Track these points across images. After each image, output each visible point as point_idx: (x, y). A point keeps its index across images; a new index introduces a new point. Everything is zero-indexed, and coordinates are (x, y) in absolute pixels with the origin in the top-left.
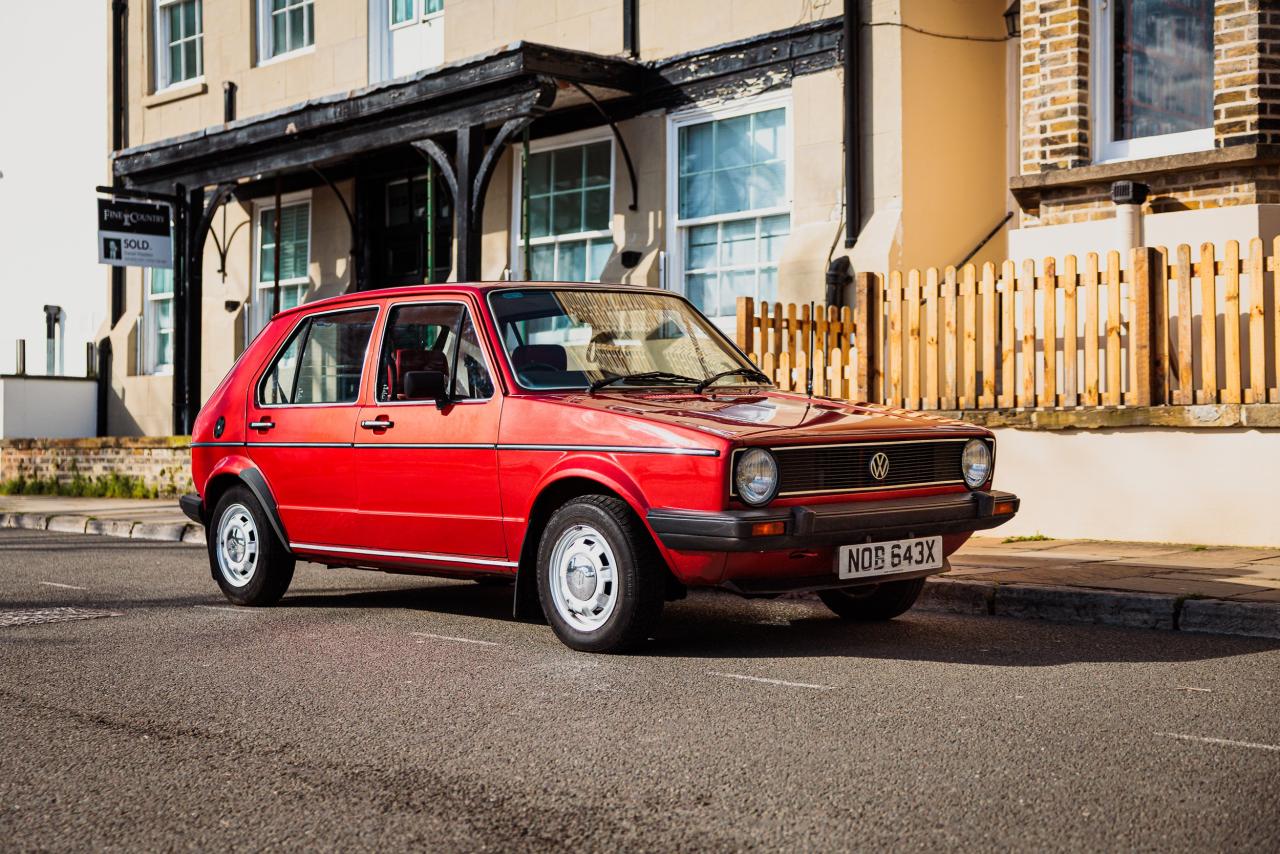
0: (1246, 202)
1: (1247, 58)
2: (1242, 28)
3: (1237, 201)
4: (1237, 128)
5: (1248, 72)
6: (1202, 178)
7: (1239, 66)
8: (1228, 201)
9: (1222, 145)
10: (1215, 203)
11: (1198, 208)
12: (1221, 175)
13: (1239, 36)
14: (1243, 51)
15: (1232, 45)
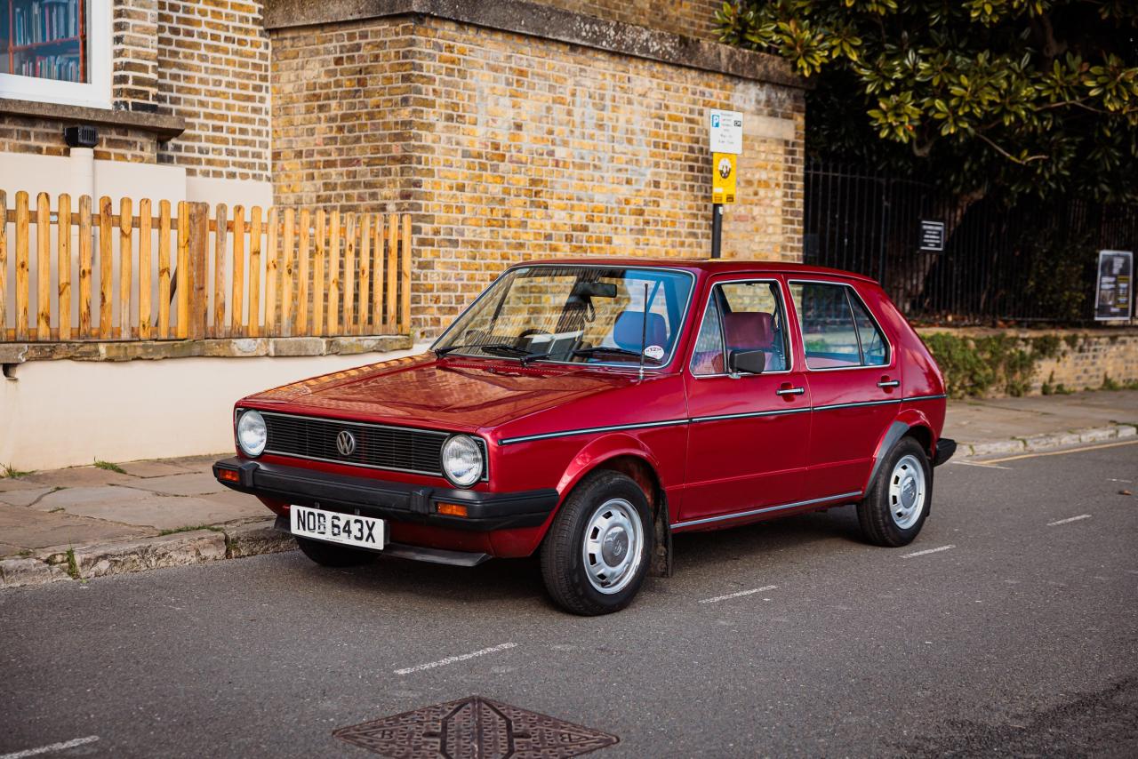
0: (150, 161)
1: (150, 37)
2: (145, 10)
3: (142, 159)
4: (142, 96)
5: (150, 50)
6: (114, 133)
7: (142, 42)
8: (135, 157)
9: (130, 107)
10: (124, 157)
11: (109, 159)
12: (129, 133)
13: (143, 17)
14: (146, 30)
15: (137, 22)
